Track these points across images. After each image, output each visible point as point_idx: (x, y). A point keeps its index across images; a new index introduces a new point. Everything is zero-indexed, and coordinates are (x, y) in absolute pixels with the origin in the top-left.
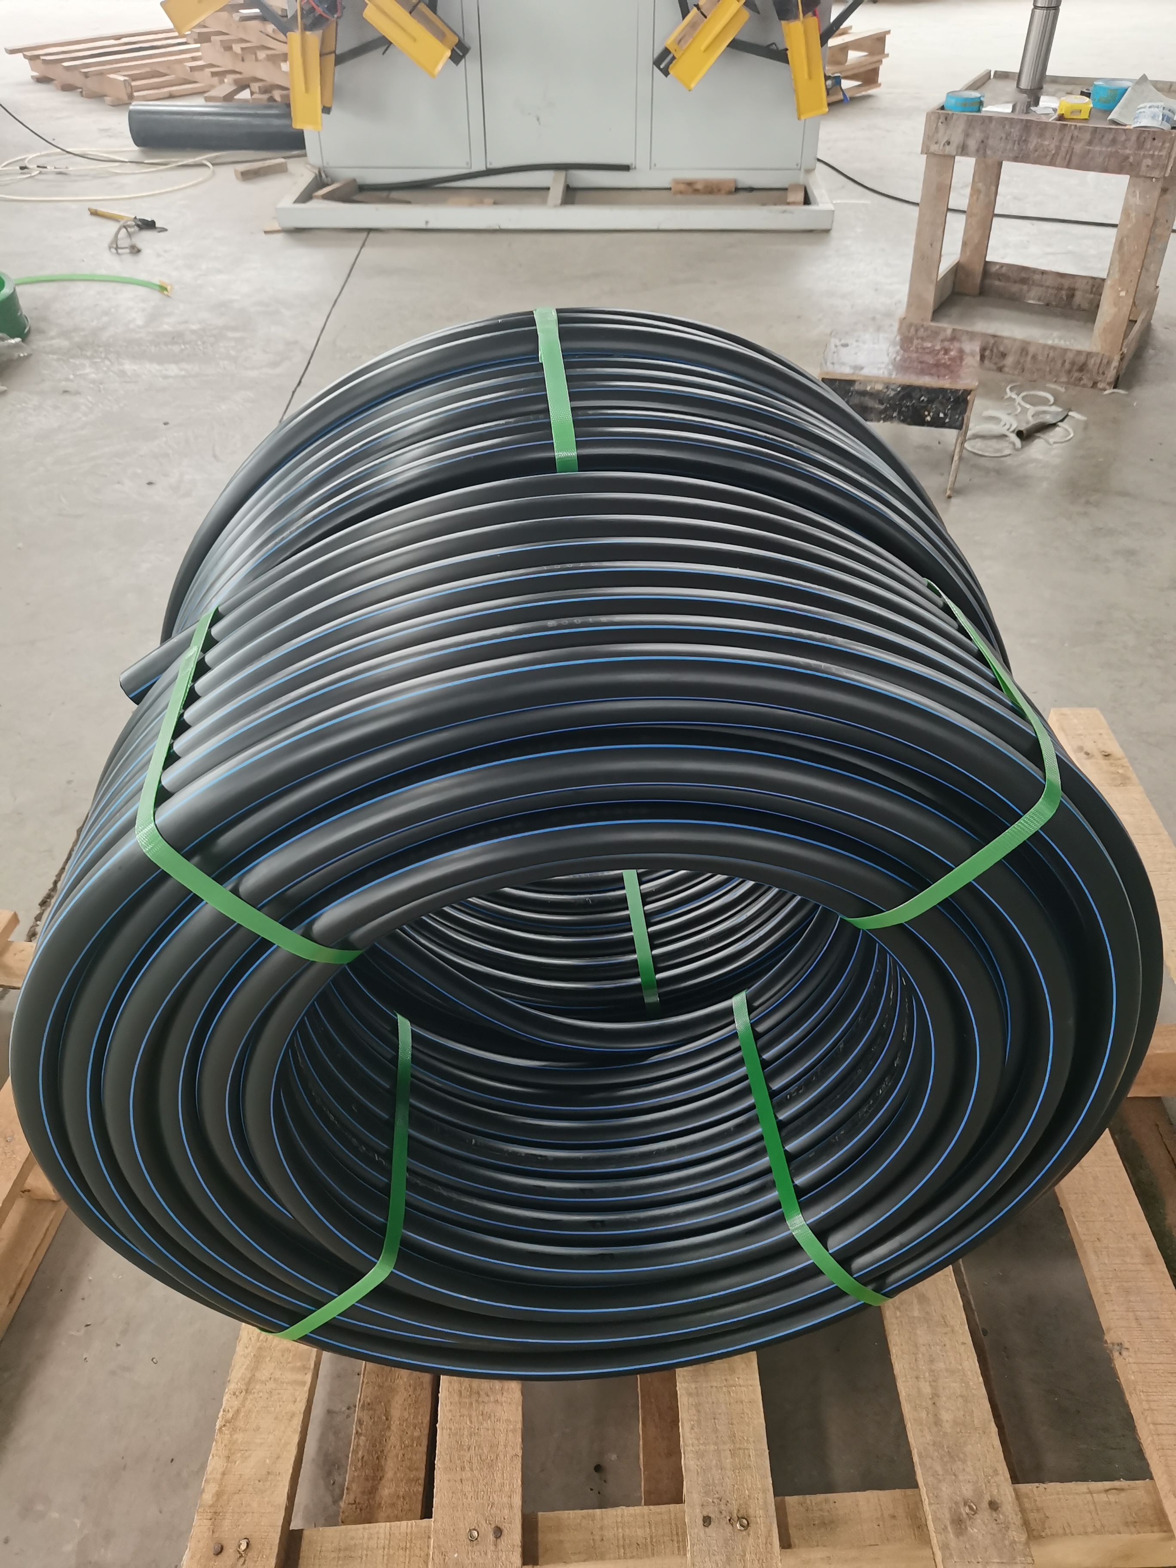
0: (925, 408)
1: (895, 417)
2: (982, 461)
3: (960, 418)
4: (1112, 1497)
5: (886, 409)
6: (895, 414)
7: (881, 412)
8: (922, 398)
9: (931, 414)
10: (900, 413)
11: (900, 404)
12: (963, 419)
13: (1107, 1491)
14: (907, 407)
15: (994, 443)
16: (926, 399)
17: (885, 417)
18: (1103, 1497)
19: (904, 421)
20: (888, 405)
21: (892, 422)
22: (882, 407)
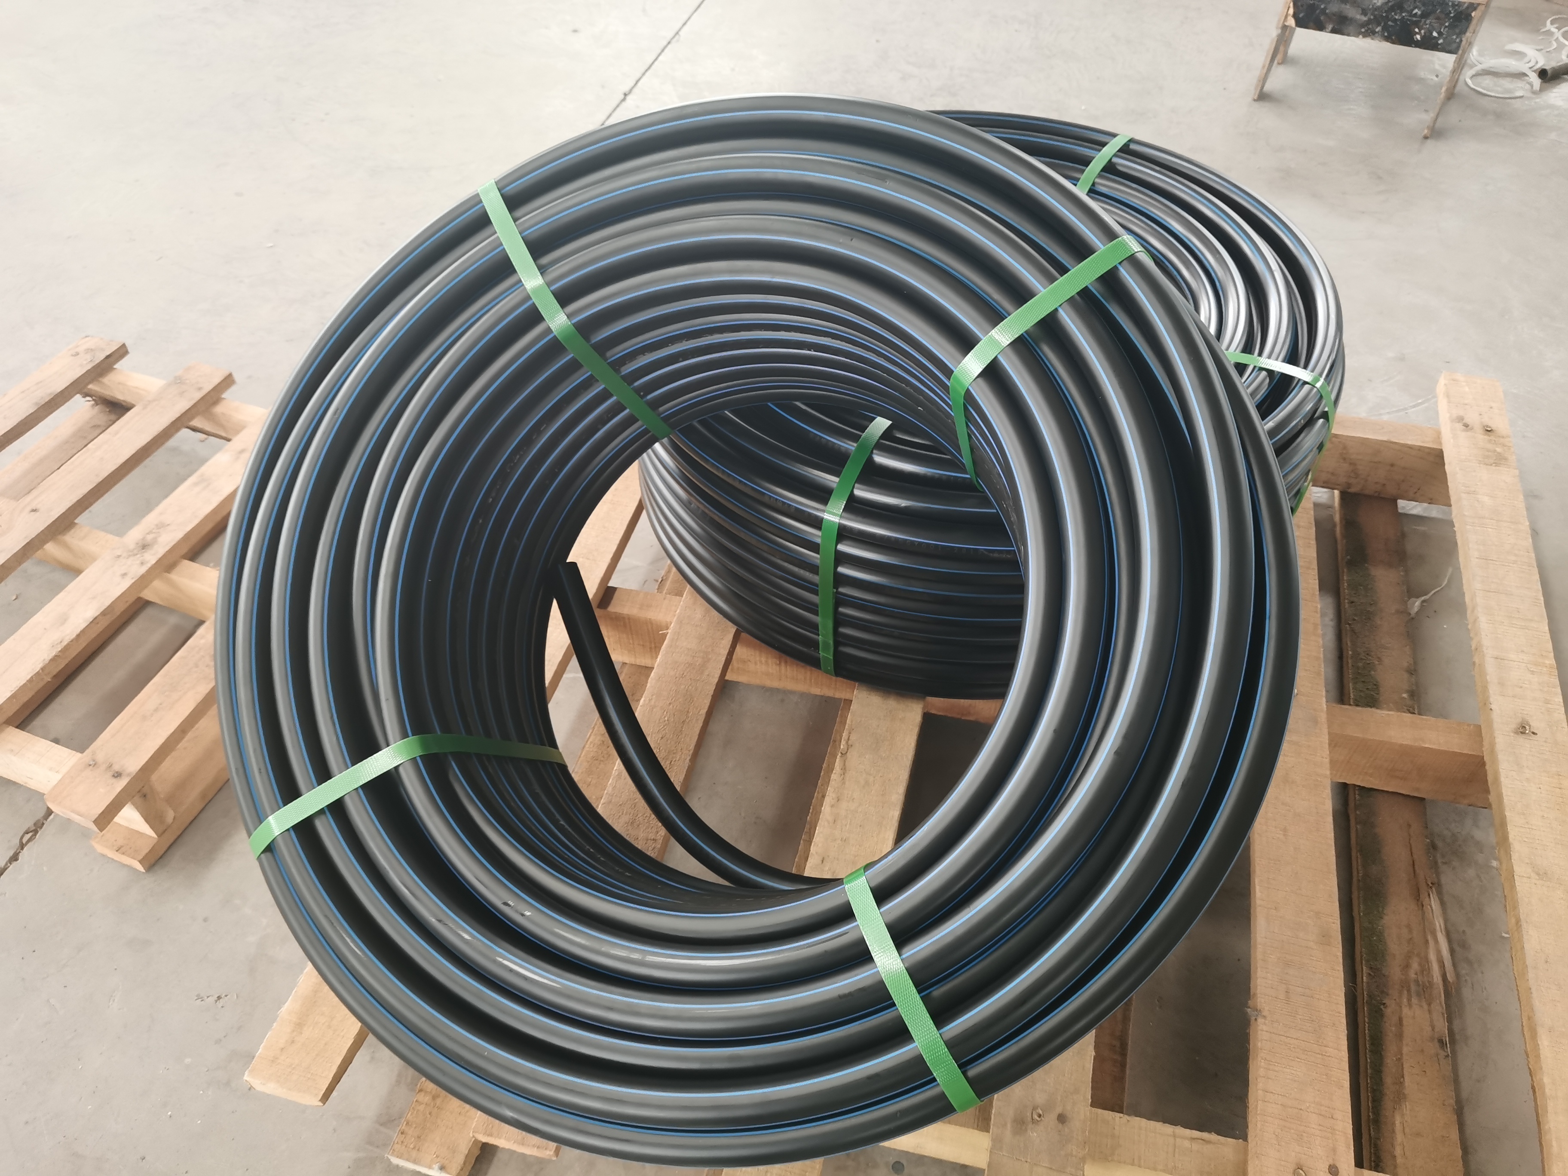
0: (1417, 24)
1: (1378, 32)
2: (1484, 102)
3: (1458, 40)
4: (1195, 1146)
5: (1369, 22)
6: (1378, 29)
7: (1363, 25)
8: (1416, 11)
9: (1423, 32)
10: (1384, 29)
11: (1387, 17)
12: (1461, 41)
13: (1193, 1139)
14: (1395, 21)
15: (1507, 83)
16: (1419, 13)
17: (1366, 31)
18: (1187, 1143)
19: (1388, 39)
20: (1372, 17)
21: (1372, 39)
22: (1365, 19)
